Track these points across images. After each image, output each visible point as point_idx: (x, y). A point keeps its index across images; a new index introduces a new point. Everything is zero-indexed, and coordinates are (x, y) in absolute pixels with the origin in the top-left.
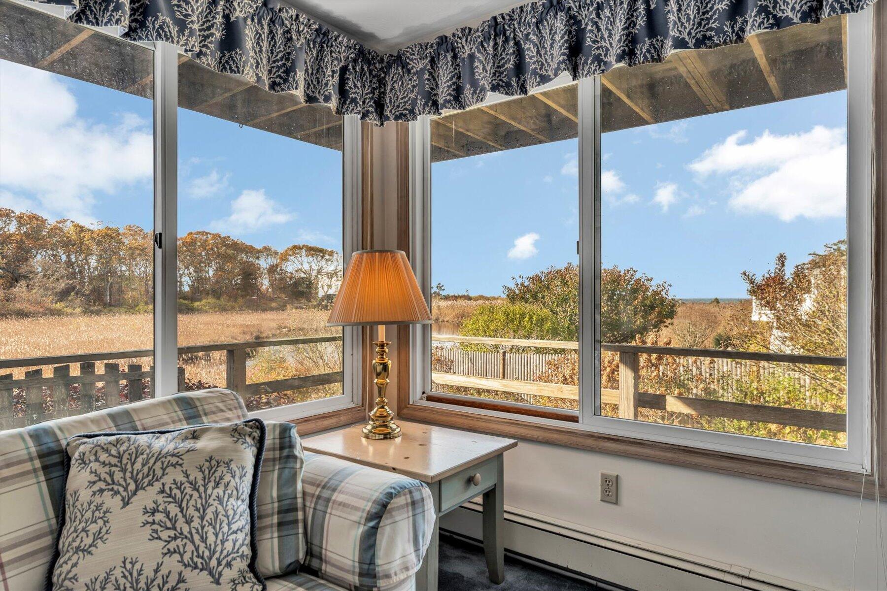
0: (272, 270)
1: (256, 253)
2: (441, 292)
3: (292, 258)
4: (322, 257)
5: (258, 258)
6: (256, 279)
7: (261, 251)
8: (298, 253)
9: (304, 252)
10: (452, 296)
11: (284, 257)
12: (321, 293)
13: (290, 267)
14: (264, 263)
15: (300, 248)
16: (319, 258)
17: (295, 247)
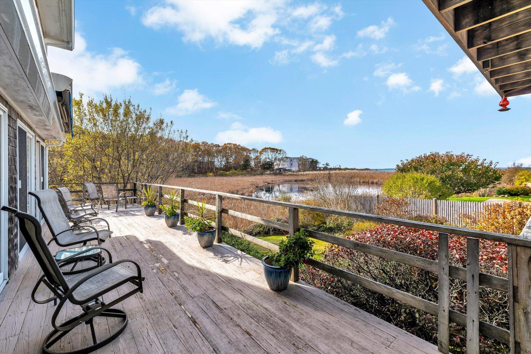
0: (257, 158)
1: (249, 151)
2: (328, 167)
3: (265, 153)
4: (277, 152)
5: (250, 153)
6: (249, 162)
7: (251, 151)
8: (267, 151)
9: (269, 151)
10: (333, 168)
11: (261, 153)
12: (276, 167)
13: (263, 157)
14: (253, 156)
15: (267, 149)
16: (275, 153)
17: (266, 148)
